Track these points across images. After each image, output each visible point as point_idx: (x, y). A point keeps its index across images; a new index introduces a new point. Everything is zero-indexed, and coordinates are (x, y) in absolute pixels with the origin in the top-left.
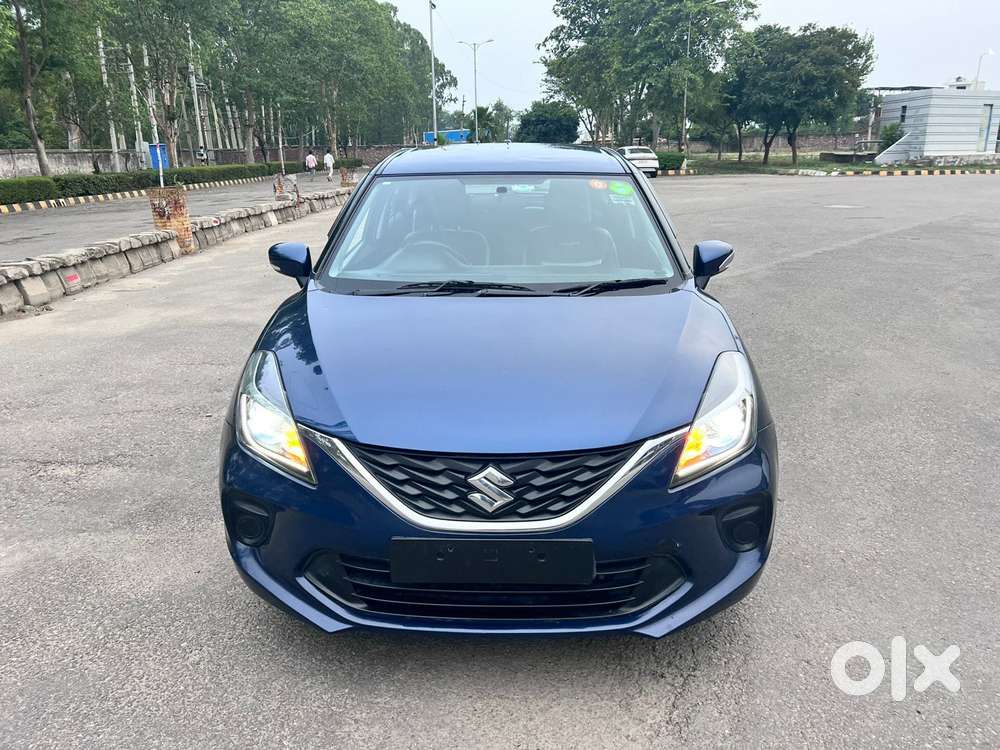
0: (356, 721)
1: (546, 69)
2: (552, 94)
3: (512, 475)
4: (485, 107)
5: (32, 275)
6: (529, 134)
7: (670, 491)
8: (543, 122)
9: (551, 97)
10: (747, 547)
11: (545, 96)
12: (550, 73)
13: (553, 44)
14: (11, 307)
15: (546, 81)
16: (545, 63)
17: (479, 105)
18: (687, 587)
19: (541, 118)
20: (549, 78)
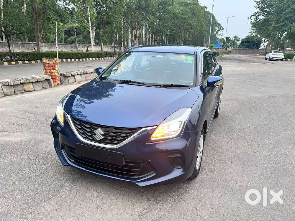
0: (66, 189)
1: (252, 25)
2: (252, 33)
3: (105, 131)
4: (229, 37)
5: (78, 75)
6: (243, 46)
7: (147, 144)
8: (249, 42)
9: (252, 34)
10: (179, 167)
11: (250, 34)
12: (252, 26)
13: (254, 17)
14: (71, 82)
15: (251, 29)
16: (252, 23)
17: (227, 36)
18: (154, 174)
19: (248, 41)
20: (252, 28)
